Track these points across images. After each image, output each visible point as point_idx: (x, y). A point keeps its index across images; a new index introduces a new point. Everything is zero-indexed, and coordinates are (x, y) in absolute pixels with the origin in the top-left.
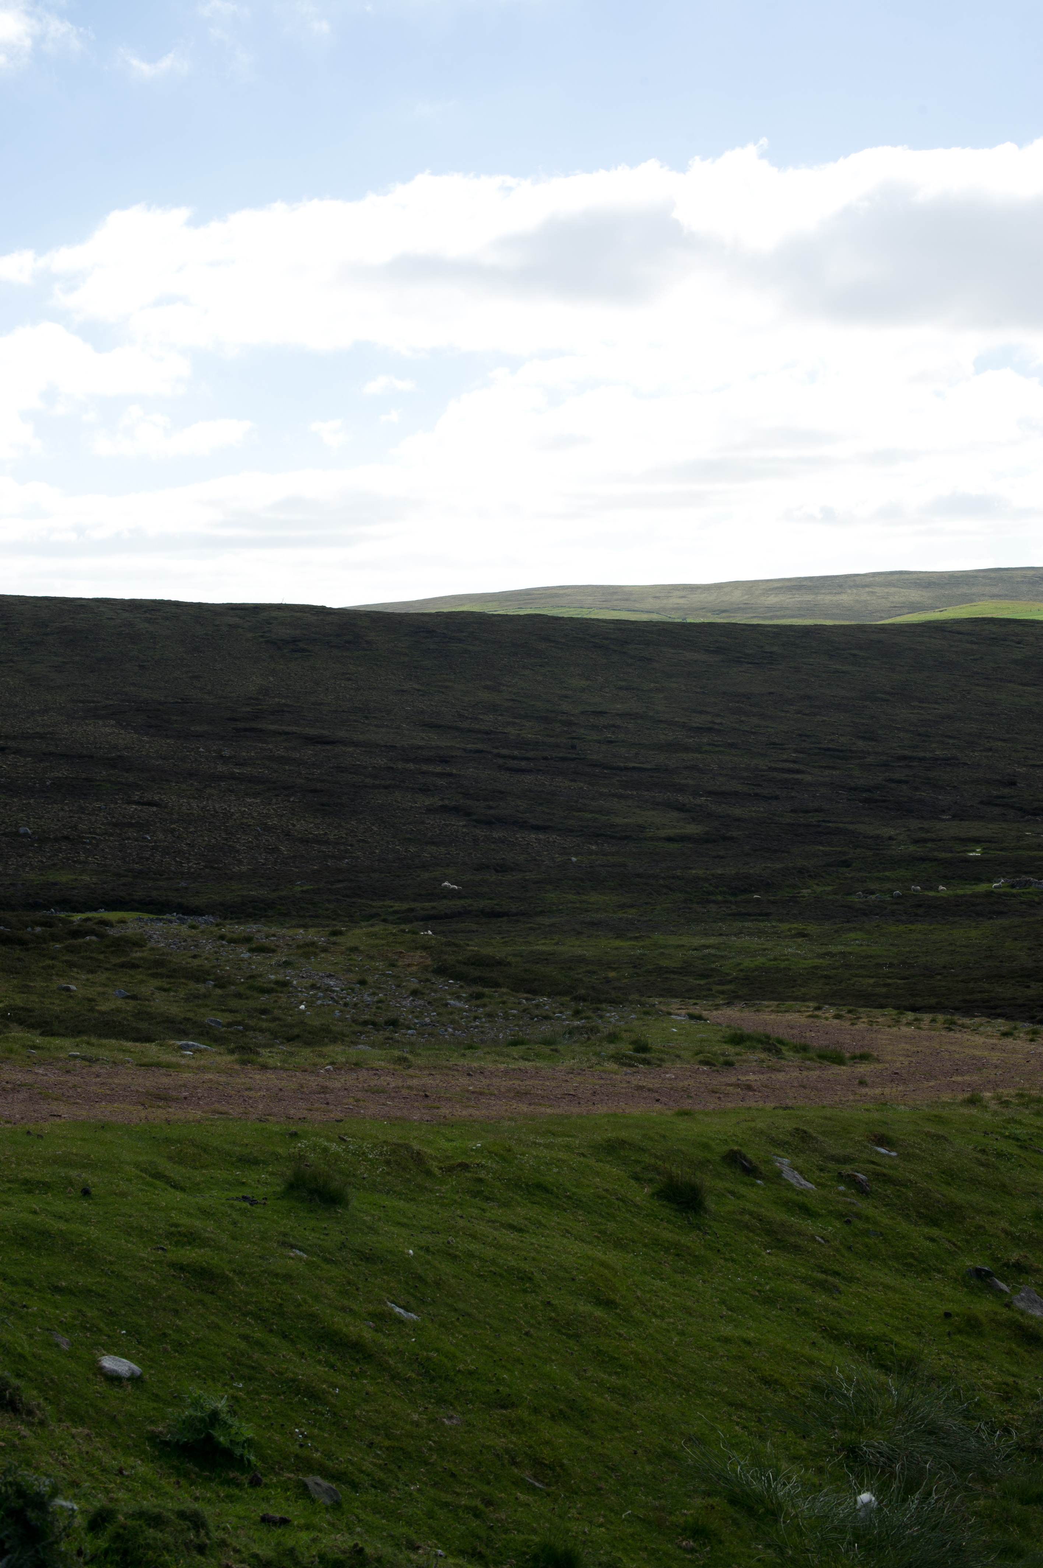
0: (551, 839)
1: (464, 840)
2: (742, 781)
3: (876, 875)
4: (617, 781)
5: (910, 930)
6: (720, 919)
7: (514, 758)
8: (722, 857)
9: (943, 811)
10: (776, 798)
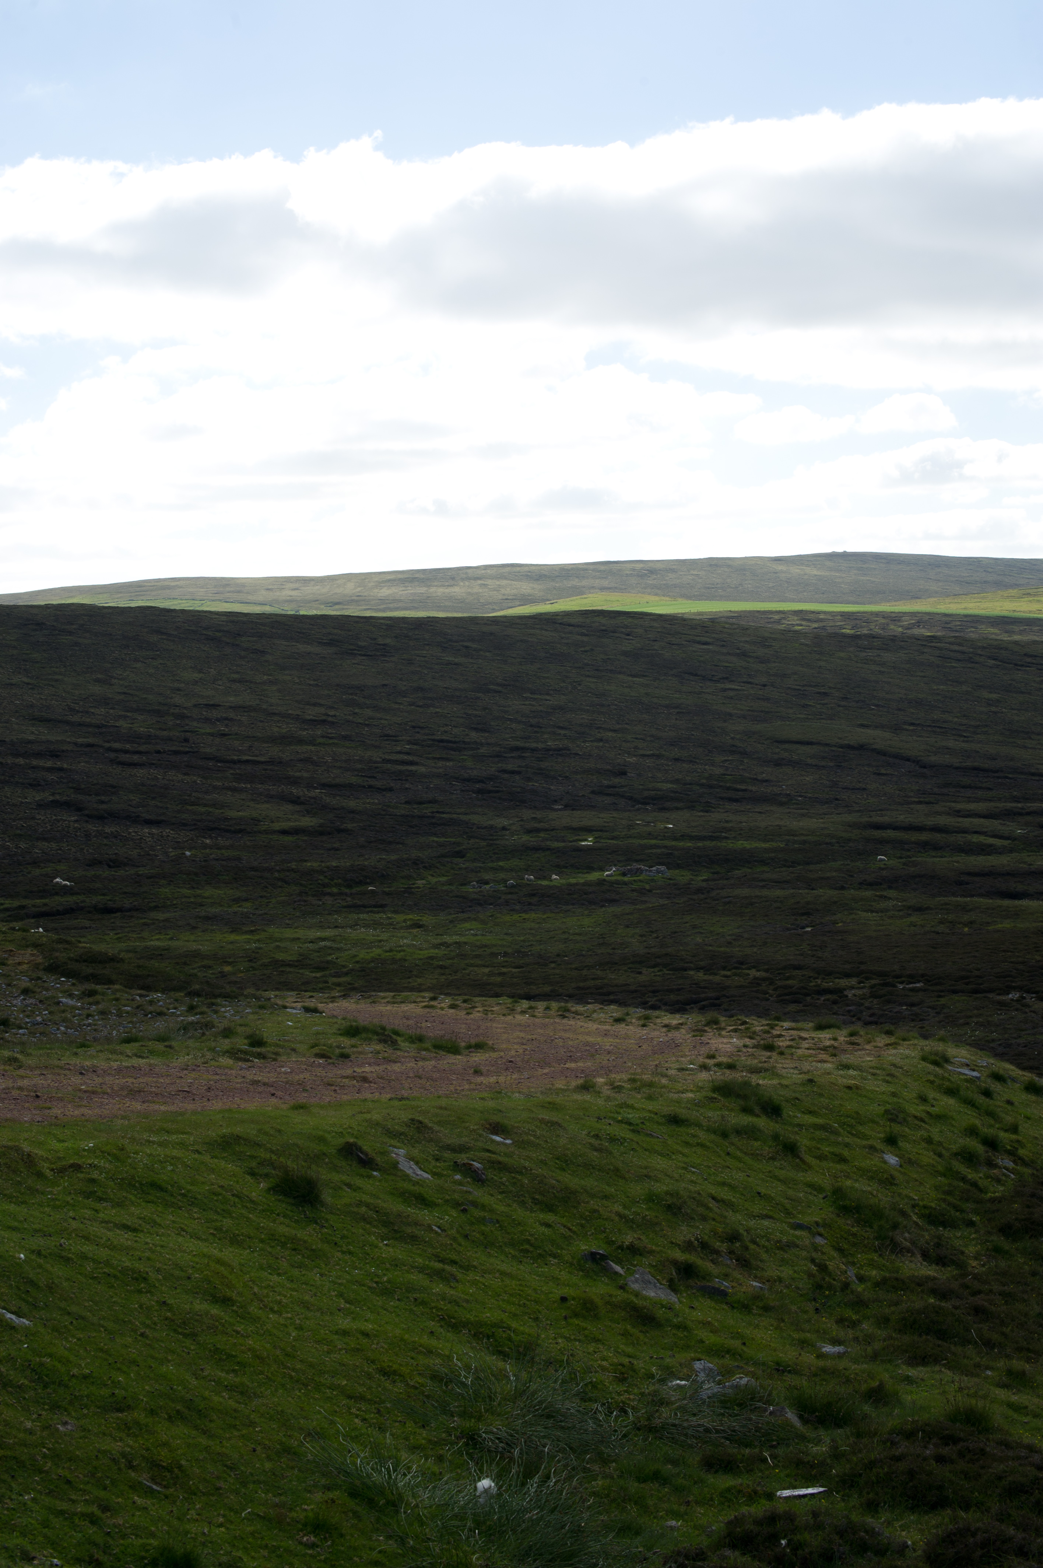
0: (164, 833)
1: (76, 835)
2: (356, 773)
3: (490, 865)
4: (231, 774)
5: (524, 919)
6: (335, 911)
7: (126, 752)
8: (337, 849)
9: (556, 801)
10: (391, 790)
